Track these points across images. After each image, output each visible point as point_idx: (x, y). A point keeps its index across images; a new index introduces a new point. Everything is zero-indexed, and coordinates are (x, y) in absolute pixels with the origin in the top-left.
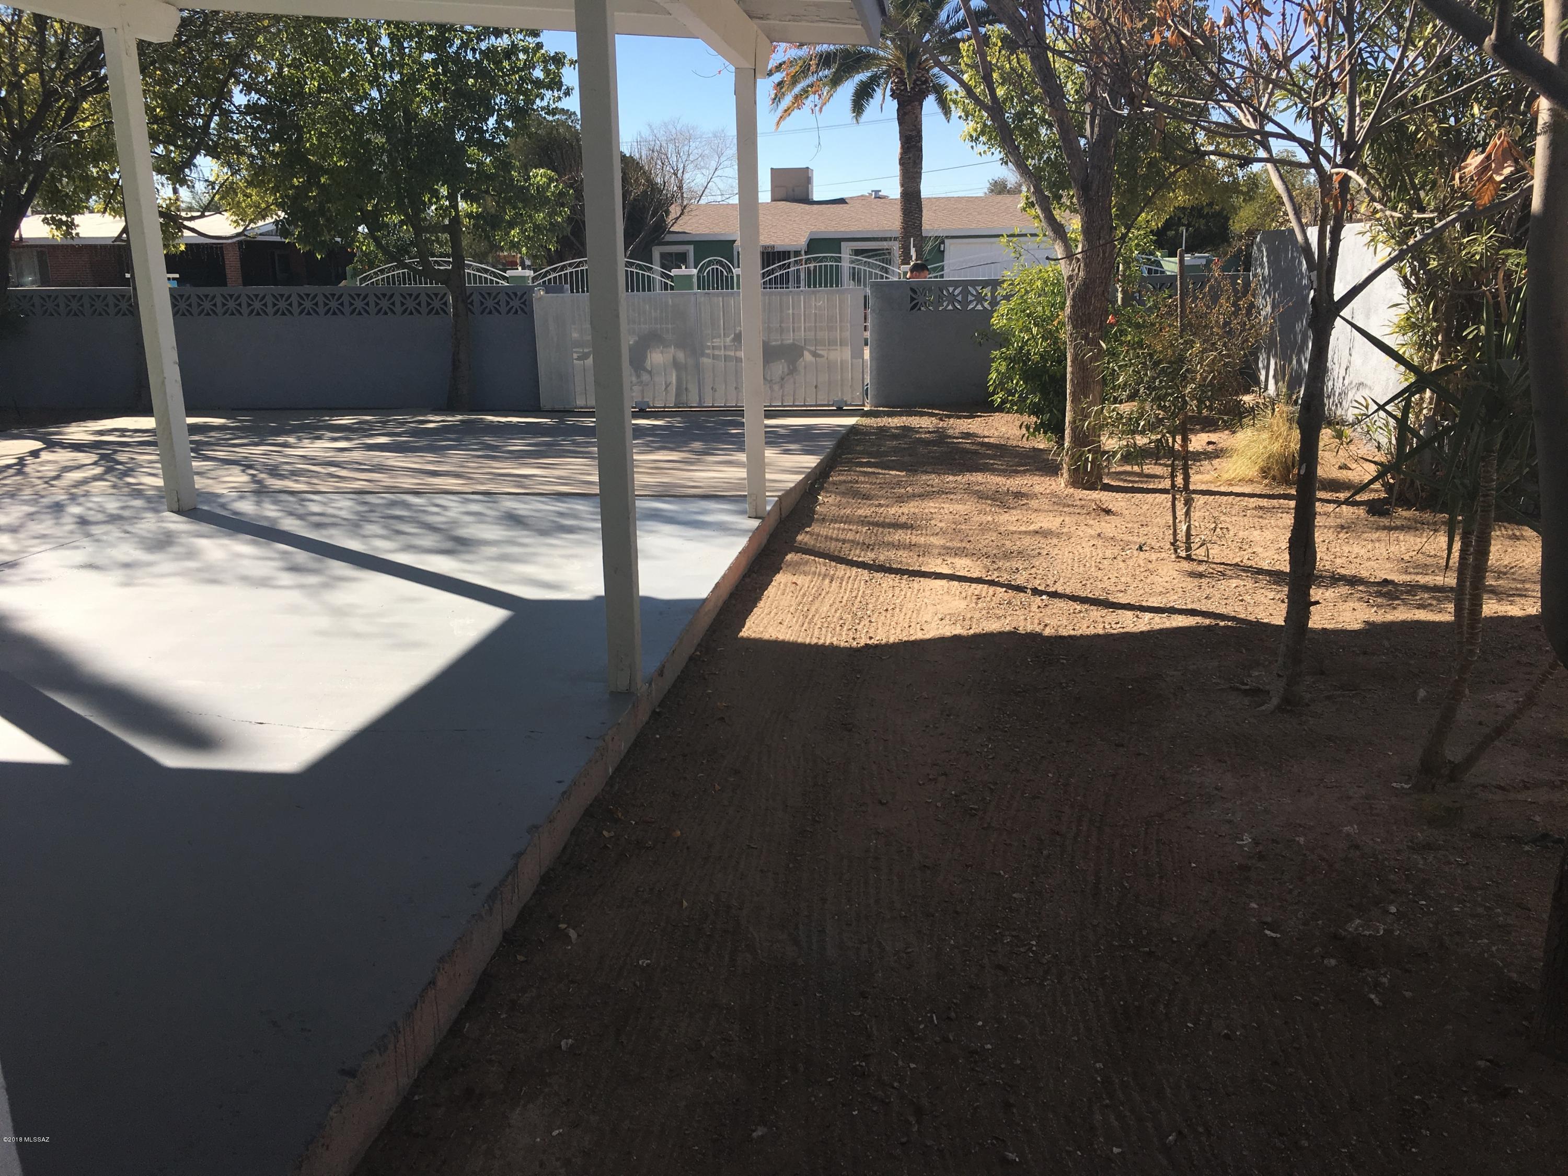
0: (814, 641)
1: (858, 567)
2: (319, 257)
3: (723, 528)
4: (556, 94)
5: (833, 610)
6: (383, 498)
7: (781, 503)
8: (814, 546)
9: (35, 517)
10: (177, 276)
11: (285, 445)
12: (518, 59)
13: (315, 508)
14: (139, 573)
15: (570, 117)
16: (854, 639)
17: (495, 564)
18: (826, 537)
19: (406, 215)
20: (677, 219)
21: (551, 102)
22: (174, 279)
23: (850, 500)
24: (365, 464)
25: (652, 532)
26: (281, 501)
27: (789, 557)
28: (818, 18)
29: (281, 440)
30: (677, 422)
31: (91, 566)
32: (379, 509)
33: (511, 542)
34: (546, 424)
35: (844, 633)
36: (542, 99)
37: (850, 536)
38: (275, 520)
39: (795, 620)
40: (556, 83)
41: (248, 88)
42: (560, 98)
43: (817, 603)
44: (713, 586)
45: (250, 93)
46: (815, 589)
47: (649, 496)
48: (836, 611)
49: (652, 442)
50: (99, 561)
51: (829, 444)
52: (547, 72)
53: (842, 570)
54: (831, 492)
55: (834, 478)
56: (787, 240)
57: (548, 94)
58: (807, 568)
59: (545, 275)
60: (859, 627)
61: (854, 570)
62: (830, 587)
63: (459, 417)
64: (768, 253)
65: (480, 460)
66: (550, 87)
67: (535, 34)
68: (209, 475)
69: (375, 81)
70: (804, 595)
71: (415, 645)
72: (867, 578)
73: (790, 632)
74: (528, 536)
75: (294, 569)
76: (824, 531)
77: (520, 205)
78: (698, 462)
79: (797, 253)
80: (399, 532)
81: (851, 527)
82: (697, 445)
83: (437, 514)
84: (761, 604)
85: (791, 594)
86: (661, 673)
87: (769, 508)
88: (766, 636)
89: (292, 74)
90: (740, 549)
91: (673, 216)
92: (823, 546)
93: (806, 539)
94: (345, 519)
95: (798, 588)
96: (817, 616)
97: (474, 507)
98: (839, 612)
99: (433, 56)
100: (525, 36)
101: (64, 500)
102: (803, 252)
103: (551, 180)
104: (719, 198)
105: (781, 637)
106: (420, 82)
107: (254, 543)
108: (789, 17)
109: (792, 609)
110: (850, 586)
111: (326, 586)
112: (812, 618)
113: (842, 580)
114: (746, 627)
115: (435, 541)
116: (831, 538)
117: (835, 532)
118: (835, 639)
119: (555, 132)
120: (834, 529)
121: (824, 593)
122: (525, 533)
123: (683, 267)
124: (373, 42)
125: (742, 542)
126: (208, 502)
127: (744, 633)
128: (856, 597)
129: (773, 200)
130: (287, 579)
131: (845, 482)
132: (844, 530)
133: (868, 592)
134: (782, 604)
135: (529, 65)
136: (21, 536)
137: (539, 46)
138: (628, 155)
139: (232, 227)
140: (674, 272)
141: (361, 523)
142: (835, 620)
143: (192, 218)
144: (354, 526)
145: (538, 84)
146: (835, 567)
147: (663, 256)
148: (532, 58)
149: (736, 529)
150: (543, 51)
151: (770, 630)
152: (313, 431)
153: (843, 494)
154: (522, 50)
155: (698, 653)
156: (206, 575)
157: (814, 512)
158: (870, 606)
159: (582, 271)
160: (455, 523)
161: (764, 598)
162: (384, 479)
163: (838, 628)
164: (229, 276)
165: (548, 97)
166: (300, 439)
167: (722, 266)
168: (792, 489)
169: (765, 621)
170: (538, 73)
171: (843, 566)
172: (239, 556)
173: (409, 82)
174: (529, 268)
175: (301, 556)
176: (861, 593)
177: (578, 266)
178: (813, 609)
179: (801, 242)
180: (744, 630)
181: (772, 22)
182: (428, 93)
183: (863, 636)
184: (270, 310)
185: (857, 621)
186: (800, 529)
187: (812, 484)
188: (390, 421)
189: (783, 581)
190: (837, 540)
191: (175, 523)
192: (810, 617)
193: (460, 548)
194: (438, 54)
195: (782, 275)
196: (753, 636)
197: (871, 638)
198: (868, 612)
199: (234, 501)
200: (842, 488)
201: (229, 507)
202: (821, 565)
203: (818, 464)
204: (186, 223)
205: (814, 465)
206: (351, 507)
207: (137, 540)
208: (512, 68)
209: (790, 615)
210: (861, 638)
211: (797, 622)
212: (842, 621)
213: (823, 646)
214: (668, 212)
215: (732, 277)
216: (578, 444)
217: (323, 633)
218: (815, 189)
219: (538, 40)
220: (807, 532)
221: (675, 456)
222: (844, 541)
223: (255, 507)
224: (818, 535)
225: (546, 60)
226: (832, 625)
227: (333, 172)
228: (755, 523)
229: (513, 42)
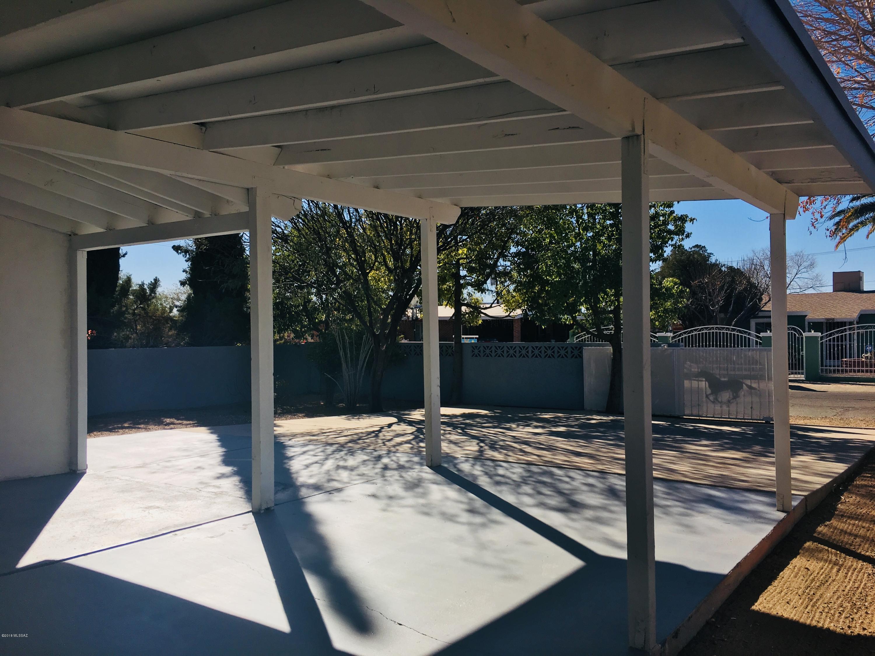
0: (814, 623)
1: (864, 561)
2: (543, 327)
3: (756, 516)
4: (681, 237)
5: (835, 597)
6: (541, 469)
7: (806, 501)
8: (830, 537)
9: (366, 462)
10: (477, 336)
11: (509, 429)
12: (659, 220)
13: (501, 471)
14: (394, 502)
15: (701, 249)
16: (849, 627)
17: (589, 524)
18: (842, 530)
19: (591, 305)
20: (766, 303)
21: (678, 242)
22: (476, 338)
23: (868, 502)
24: (543, 445)
25: (701, 512)
26: (486, 465)
27: (808, 544)
28: (829, 179)
29: (508, 425)
30: (749, 431)
31: (374, 496)
32: (536, 476)
33: (604, 508)
34: (662, 425)
35: (841, 620)
36: (672, 240)
37: (862, 532)
38: (475, 477)
39: (801, 601)
40: (681, 231)
41: (517, 244)
42: (683, 239)
43: (823, 589)
44: (734, 565)
45: (518, 247)
46: (824, 575)
47: (707, 485)
48: (838, 599)
49: (726, 443)
50: (378, 494)
51: (858, 455)
52: (676, 226)
53: (850, 561)
54: (853, 493)
55: (858, 482)
56: (843, 315)
57: (676, 238)
58: (821, 555)
59: (680, 335)
60: (856, 617)
61: (860, 563)
62: (837, 575)
63: (611, 418)
64: (830, 323)
65: (610, 447)
66: (677, 234)
67: (670, 205)
68: (460, 445)
69: (578, 236)
70: (813, 580)
71: (516, 578)
72: (870, 572)
73: (794, 612)
74: (617, 505)
75: (472, 511)
76: (842, 526)
77: (656, 298)
78: (755, 460)
79: (851, 323)
80: (540, 493)
81: (864, 525)
82: (757, 448)
83: (567, 483)
84: (775, 583)
85: (802, 578)
86: (676, 635)
87: (795, 503)
88: (774, 612)
89: (536, 236)
90: (764, 535)
91: (764, 301)
92: (837, 538)
93: (824, 531)
94: (514, 481)
95: (809, 573)
96: (821, 601)
97: (591, 481)
98: (840, 599)
99: (611, 222)
100: (664, 208)
101: (384, 454)
102: (855, 323)
103: (675, 284)
104: (798, 290)
105: (786, 615)
106: (603, 236)
107: (459, 491)
108: (809, 180)
109: (800, 592)
110: (854, 577)
111: (483, 525)
112: (816, 602)
113: (848, 571)
114: (759, 602)
115: (560, 502)
116: (846, 532)
117: (850, 527)
118: (832, 624)
119: (691, 257)
120: (850, 524)
121: (830, 580)
122: (617, 503)
123: (769, 332)
124: (579, 217)
125: (768, 529)
126: (448, 462)
127: (756, 607)
128: (858, 588)
129: (834, 290)
130: (465, 517)
131: (866, 486)
132: (858, 526)
133: (869, 584)
134: (792, 585)
135: (665, 223)
136: (354, 473)
137: (672, 212)
138: (736, 268)
139: (504, 312)
140: (762, 335)
141: (522, 484)
142: (836, 607)
143: (486, 308)
144: (516, 486)
145: (670, 232)
146: (845, 558)
147: (757, 324)
148: (668, 219)
149: (765, 518)
150: (674, 215)
151: (778, 607)
152: (526, 421)
153: (863, 496)
154: (662, 216)
155: (714, 620)
156: (425, 510)
157: (836, 509)
158: (869, 598)
159: (703, 333)
160: (575, 490)
161: (779, 578)
162: (548, 455)
163: (837, 615)
164: (514, 335)
165: (676, 239)
166: (518, 426)
167: (795, 331)
168: (818, 490)
169: (775, 599)
170: (671, 227)
171: (851, 558)
172: (447, 498)
173: (597, 236)
174: (671, 332)
175: (479, 503)
176: (863, 584)
177: (700, 331)
178: (819, 593)
179: (855, 315)
180: (756, 604)
181: (796, 184)
182: (606, 242)
183: (858, 625)
184: (518, 355)
185: (855, 611)
186: (822, 522)
187: (838, 486)
188: (571, 417)
189: (798, 565)
190: (850, 534)
191: (427, 473)
192: (815, 600)
193: (573, 509)
194: (614, 221)
195: (838, 337)
196: (763, 610)
197: (864, 629)
198: (866, 604)
199: (462, 462)
200: (863, 491)
201: (458, 466)
202: (833, 555)
203: (846, 471)
204: (482, 311)
205: (841, 471)
206: (520, 473)
207: (404, 482)
208: (655, 225)
209: (797, 597)
210: (856, 627)
211: (802, 604)
212: (841, 609)
213: (821, 628)
214: (761, 299)
215: (802, 338)
216: (677, 441)
217: (466, 560)
218: (864, 283)
219: (672, 209)
220: (826, 526)
221: (738, 455)
222: (856, 536)
223: (471, 468)
224: (835, 528)
225: (676, 219)
226: (832, 612)
227: (552, 284)
228: (781, 515)
229: (656, 212)
